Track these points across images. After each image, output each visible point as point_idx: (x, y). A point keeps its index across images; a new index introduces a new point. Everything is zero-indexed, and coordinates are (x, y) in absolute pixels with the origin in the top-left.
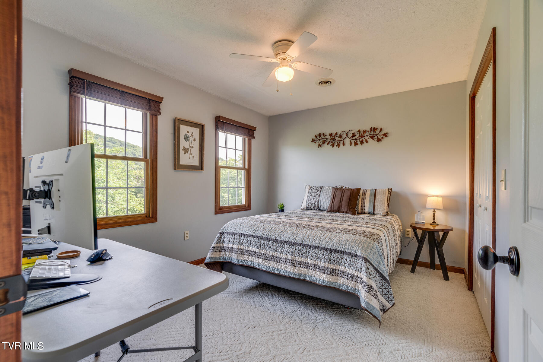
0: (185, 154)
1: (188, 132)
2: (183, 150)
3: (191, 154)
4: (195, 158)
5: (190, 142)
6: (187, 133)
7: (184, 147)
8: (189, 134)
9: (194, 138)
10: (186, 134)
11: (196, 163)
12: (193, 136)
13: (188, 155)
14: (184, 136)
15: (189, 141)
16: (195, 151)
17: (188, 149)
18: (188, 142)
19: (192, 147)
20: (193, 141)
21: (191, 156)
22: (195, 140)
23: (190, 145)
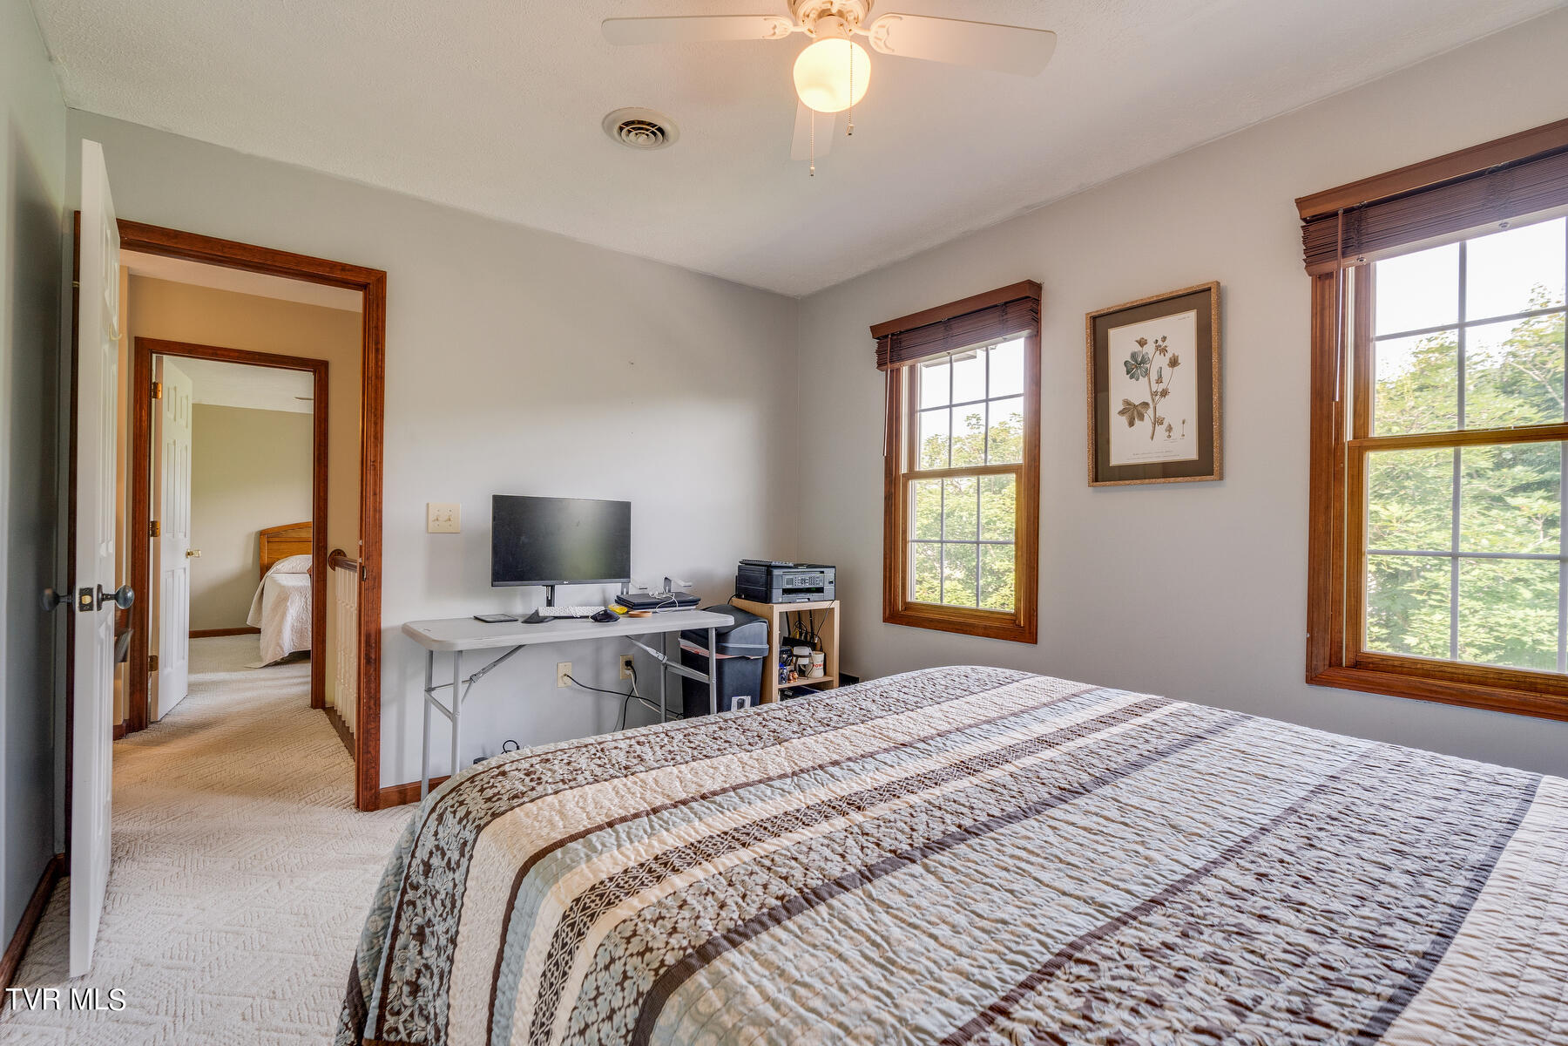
0: (1131, 424)
1: (1142, 343)
2: (1122, 413)
3: (1158, 421)
4: (1176, 433)
5: (1154, 376)
6: (1137, 348)
7: (1127, 402)
8: (1149, 349)
9: (1169, 355)
10: (1134, 356)
11: (1187, 449)
12: (1163, 351)
13: (1144, 426)
14: (1126, 363)
15: (1147, 373)
16: (1181, 405)
17: (1146, 405)
18: (1143, 381)
19: (1164, 393)
20: (1167, 371)
21: (1160, 430)
22: (1174, 363)
23: (1155, 387)
